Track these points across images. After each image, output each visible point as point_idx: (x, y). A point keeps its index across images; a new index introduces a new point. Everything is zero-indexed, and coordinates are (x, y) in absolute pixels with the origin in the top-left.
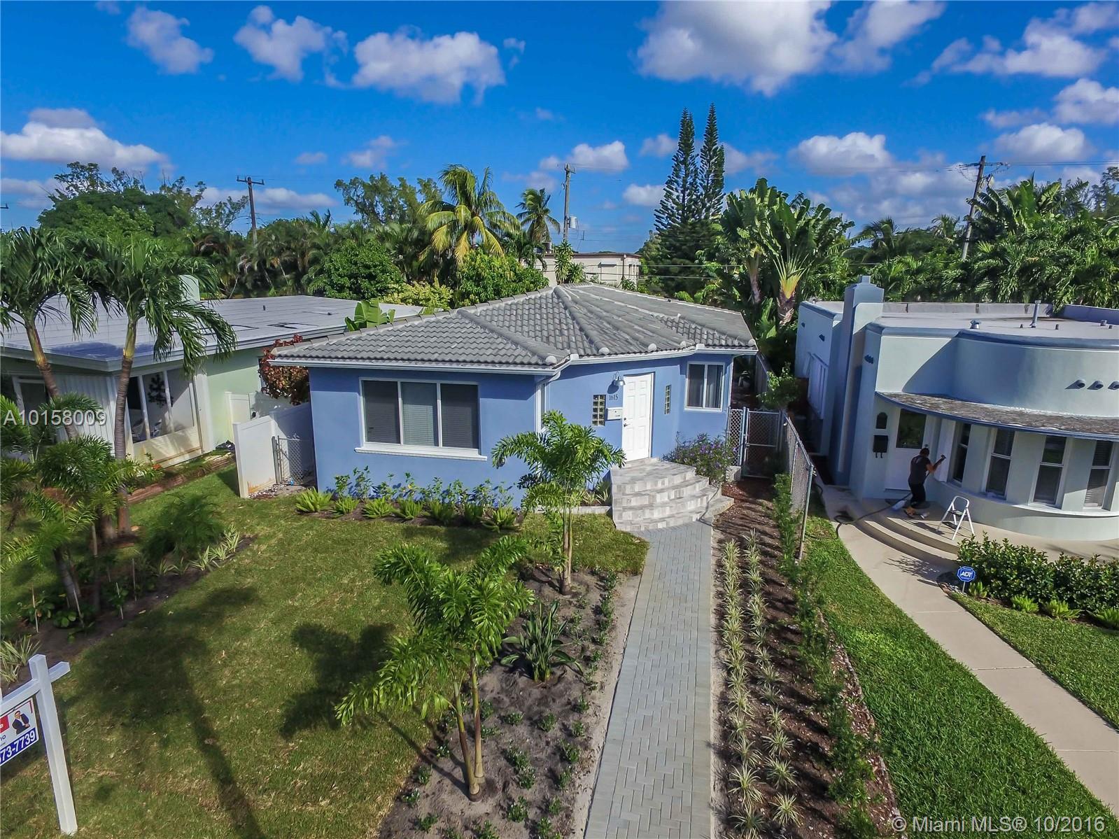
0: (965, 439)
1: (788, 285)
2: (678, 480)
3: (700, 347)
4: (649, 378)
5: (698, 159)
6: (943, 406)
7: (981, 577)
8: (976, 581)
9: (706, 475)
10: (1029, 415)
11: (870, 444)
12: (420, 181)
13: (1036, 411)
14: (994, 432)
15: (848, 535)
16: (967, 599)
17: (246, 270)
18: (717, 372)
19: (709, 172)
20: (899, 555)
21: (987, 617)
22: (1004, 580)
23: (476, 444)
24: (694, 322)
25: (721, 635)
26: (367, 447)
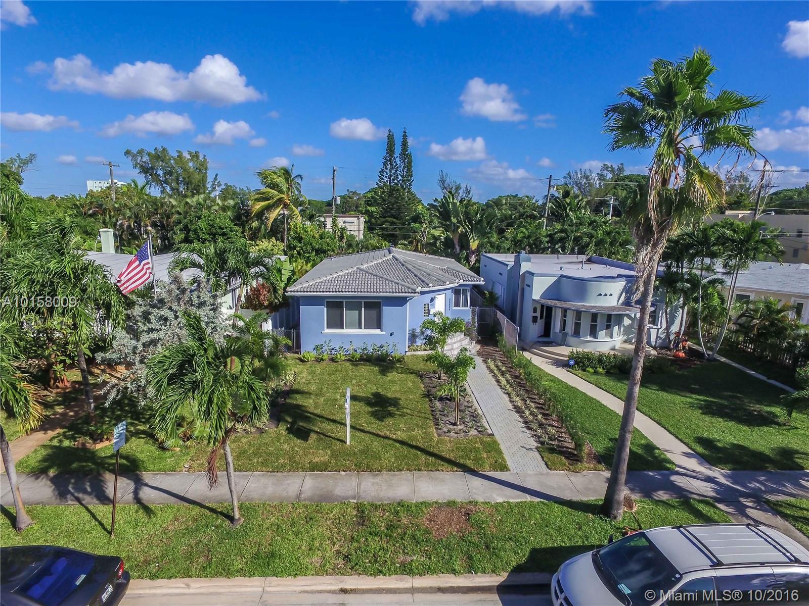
0: (565, 316)
1: (474, 245)
2: (459, 338)
3: (461, 282)
4: (444, 295)
5: (398, 159)
6: (558, 304)
7: (576, 363)
8: (575, 364)
9: (468, 336)
10: (586, 306)
11: (531, 319)
12: (190, 153)
13: (588, 305)
14: (575, 312)
15: (527, 355)
16: (572, 371)
17: (125, 227)
18: (465, 291)
19: (404, 168)
20: (545, 360)
21: (579, 375)
22: (583, 363)
23: (379, 326)
24: (454, 270)
25: (501, 386)
26: (327, 331)
